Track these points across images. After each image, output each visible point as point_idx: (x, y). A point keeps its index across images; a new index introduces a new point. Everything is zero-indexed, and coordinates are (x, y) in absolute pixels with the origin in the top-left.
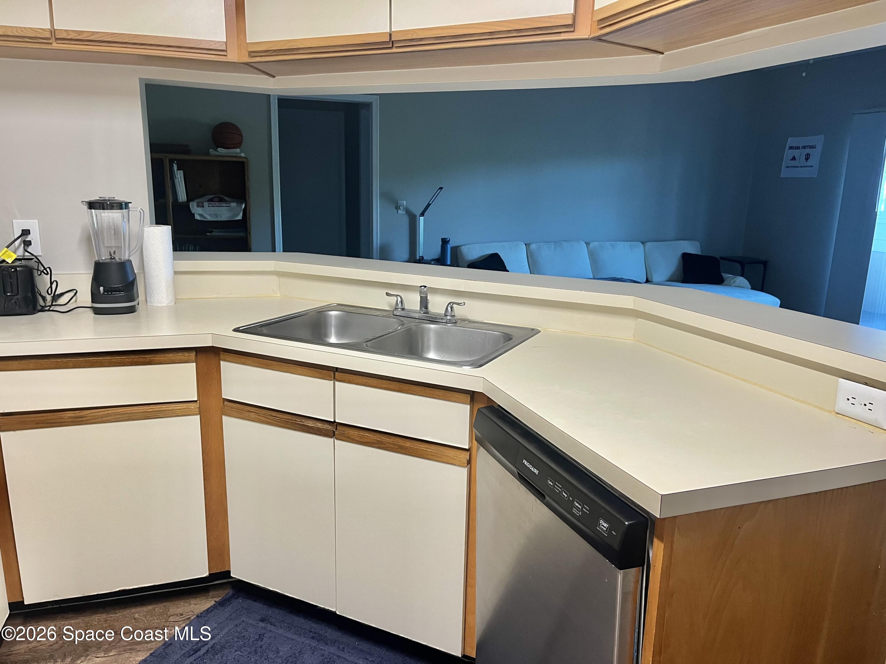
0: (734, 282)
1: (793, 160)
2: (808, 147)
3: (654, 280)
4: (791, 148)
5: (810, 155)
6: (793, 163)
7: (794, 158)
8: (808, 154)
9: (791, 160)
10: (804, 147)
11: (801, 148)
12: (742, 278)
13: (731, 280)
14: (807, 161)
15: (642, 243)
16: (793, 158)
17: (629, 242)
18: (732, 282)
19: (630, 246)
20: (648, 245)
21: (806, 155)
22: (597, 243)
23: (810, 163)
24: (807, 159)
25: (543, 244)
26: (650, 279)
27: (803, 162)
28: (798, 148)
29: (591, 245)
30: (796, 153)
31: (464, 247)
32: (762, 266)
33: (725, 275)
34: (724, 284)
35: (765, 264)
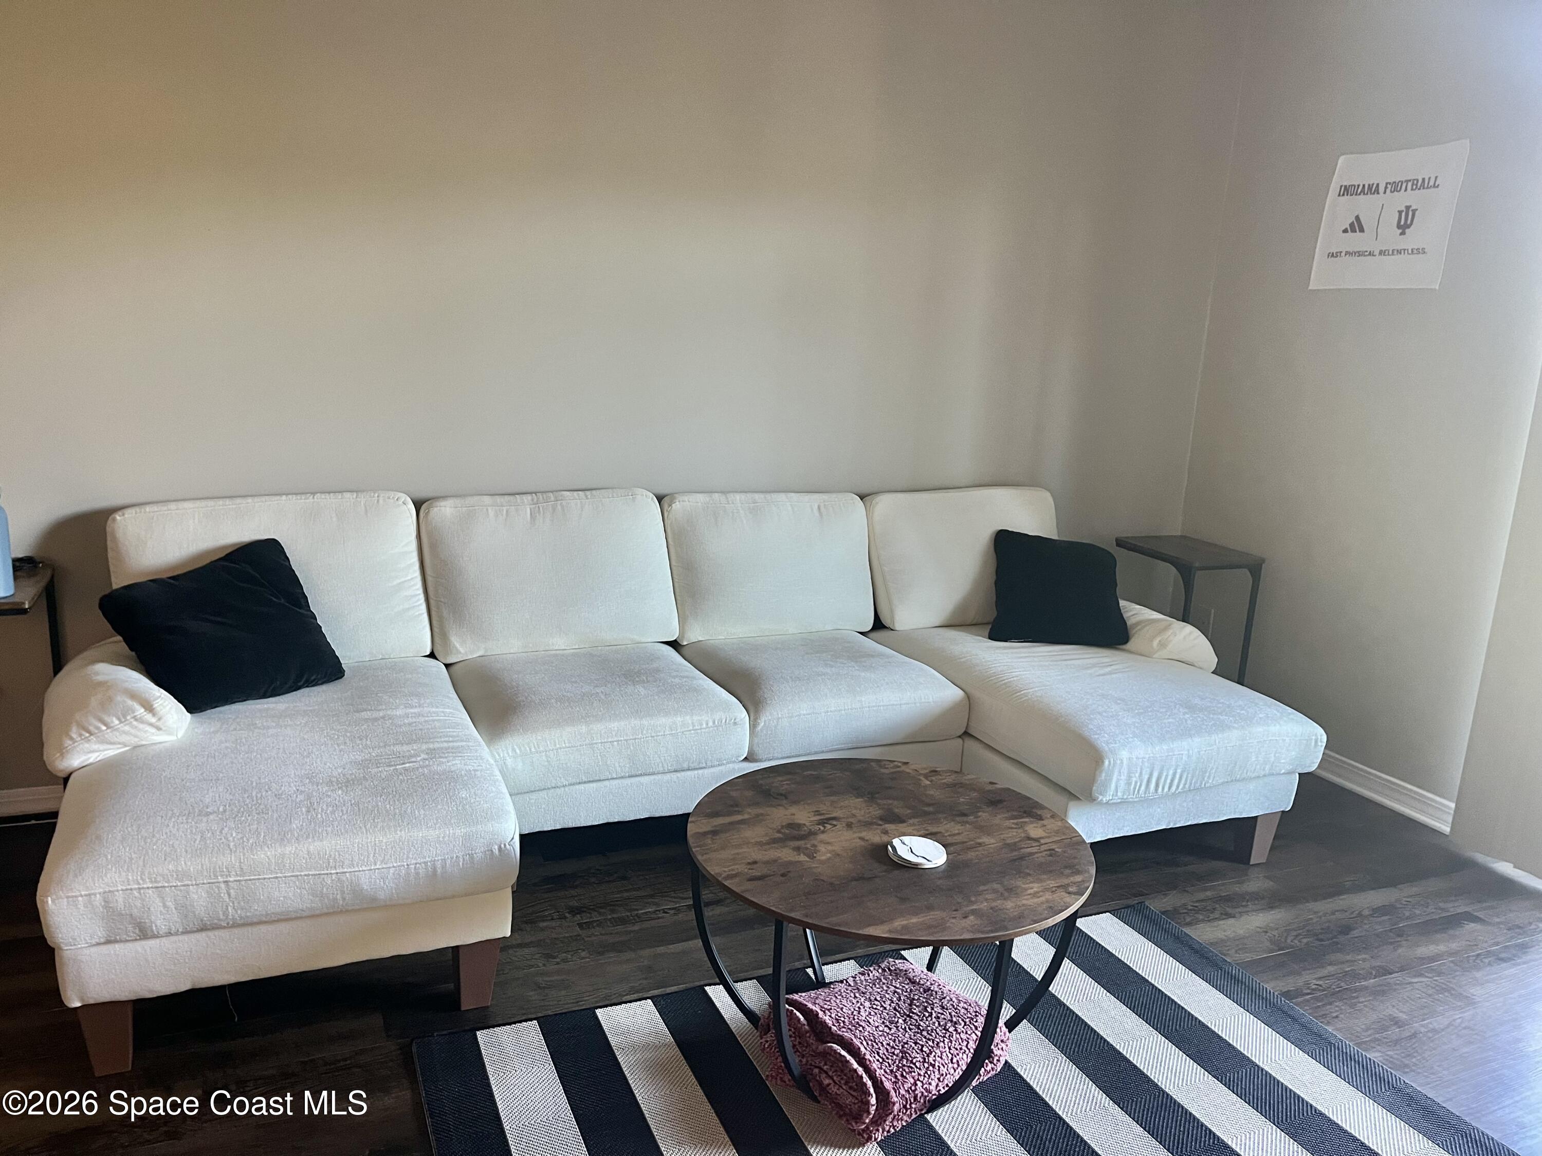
0: (1162, 645)
1: (1353, 230)
2: (1410, 184)
3: (898, 627)
4: (1346, 190)
5: (1414, 211)
6: (1355, 241)
7: (1356, 226)
8: (1408, 208)
9: (1345, 231)
10: (1396, 187)
11: (1381, 189)
12: (1189, 628)
13: (1154, 637)
14: (1403, 233)
15: (862, 498)
16: (1352, 225)
17: (816, 496)
18: (1155, 643)
19: (819, 507)
20: (884, 503)
21: (1400, 212)
22: (701, 498)
23: (1413, 239)
24: (1403, 228)
25: (487, 500)
26: (885, 620)
27: (1389, 235)
28: (1373, 190)
29: (676, 506)
30: (1365, 206)
31: (129, 513)
32: (1246, 571)
33: (1134, 612)
34: (1128, 646)
35: (1256, 568)
